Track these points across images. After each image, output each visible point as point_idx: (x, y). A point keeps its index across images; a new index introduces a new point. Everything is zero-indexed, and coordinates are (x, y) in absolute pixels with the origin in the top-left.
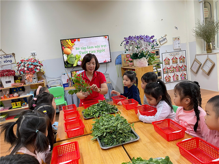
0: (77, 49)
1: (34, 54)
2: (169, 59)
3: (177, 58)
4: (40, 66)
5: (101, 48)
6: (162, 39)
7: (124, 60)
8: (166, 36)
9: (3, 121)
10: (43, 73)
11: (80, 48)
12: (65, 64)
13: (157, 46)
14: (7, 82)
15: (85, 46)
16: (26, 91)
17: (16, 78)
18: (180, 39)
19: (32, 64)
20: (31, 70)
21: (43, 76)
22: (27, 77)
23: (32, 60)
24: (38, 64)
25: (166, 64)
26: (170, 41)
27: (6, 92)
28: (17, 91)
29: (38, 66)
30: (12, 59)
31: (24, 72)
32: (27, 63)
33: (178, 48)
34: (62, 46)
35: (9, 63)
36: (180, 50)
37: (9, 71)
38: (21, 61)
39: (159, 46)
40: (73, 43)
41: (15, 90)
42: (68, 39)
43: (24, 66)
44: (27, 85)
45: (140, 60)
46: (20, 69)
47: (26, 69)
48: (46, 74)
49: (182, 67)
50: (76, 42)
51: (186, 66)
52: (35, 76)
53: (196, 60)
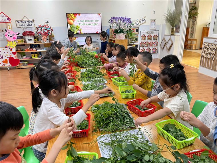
0: (77, 21)
1: (47, 22)
2: (145, 36)
3: (151, 36)
4: (51, 31)
5: (95, 22)
6: (142, 20)
7: (111, 33)
8: (145, 18)
9: (26, 65)
10: (53, 36)
11: (80, 20)
12: (68, 31)
13: (137, 25)
14: (29, 40)
15: (83, 19)
16: (41, 47)
17: (35, 38)
18: (156, 21)
19: (46, 29)
20: (45, 33)
21: (52, 39)
22: (43, 38)
23: (46, 26)
24: (50, 30)
25: (143, 39)
26: (148, 22)
27: (28, 47)
28: (35, 47)
29: (50, 31)
30: (32, 23)
31: (41, 34)
32: (43, 28)
33: (153, 28)
34: (67, 18)
35: (30, 26)
36: (155, 30)
37: (30, 32)
38: (39, 26)
39: (139, 25)
40: (75, 16)
41: (33, 46)
42: (72, 13)
43: (41, 30)
44: (42, 43)
45: (119, 34)
46: (38, 31)
47: (42, 32)
48: (55, 37)
49: (154, 43)
50: (77, 16)
51: (158, 43)
52: (48, 38)
53: (164, 39)
